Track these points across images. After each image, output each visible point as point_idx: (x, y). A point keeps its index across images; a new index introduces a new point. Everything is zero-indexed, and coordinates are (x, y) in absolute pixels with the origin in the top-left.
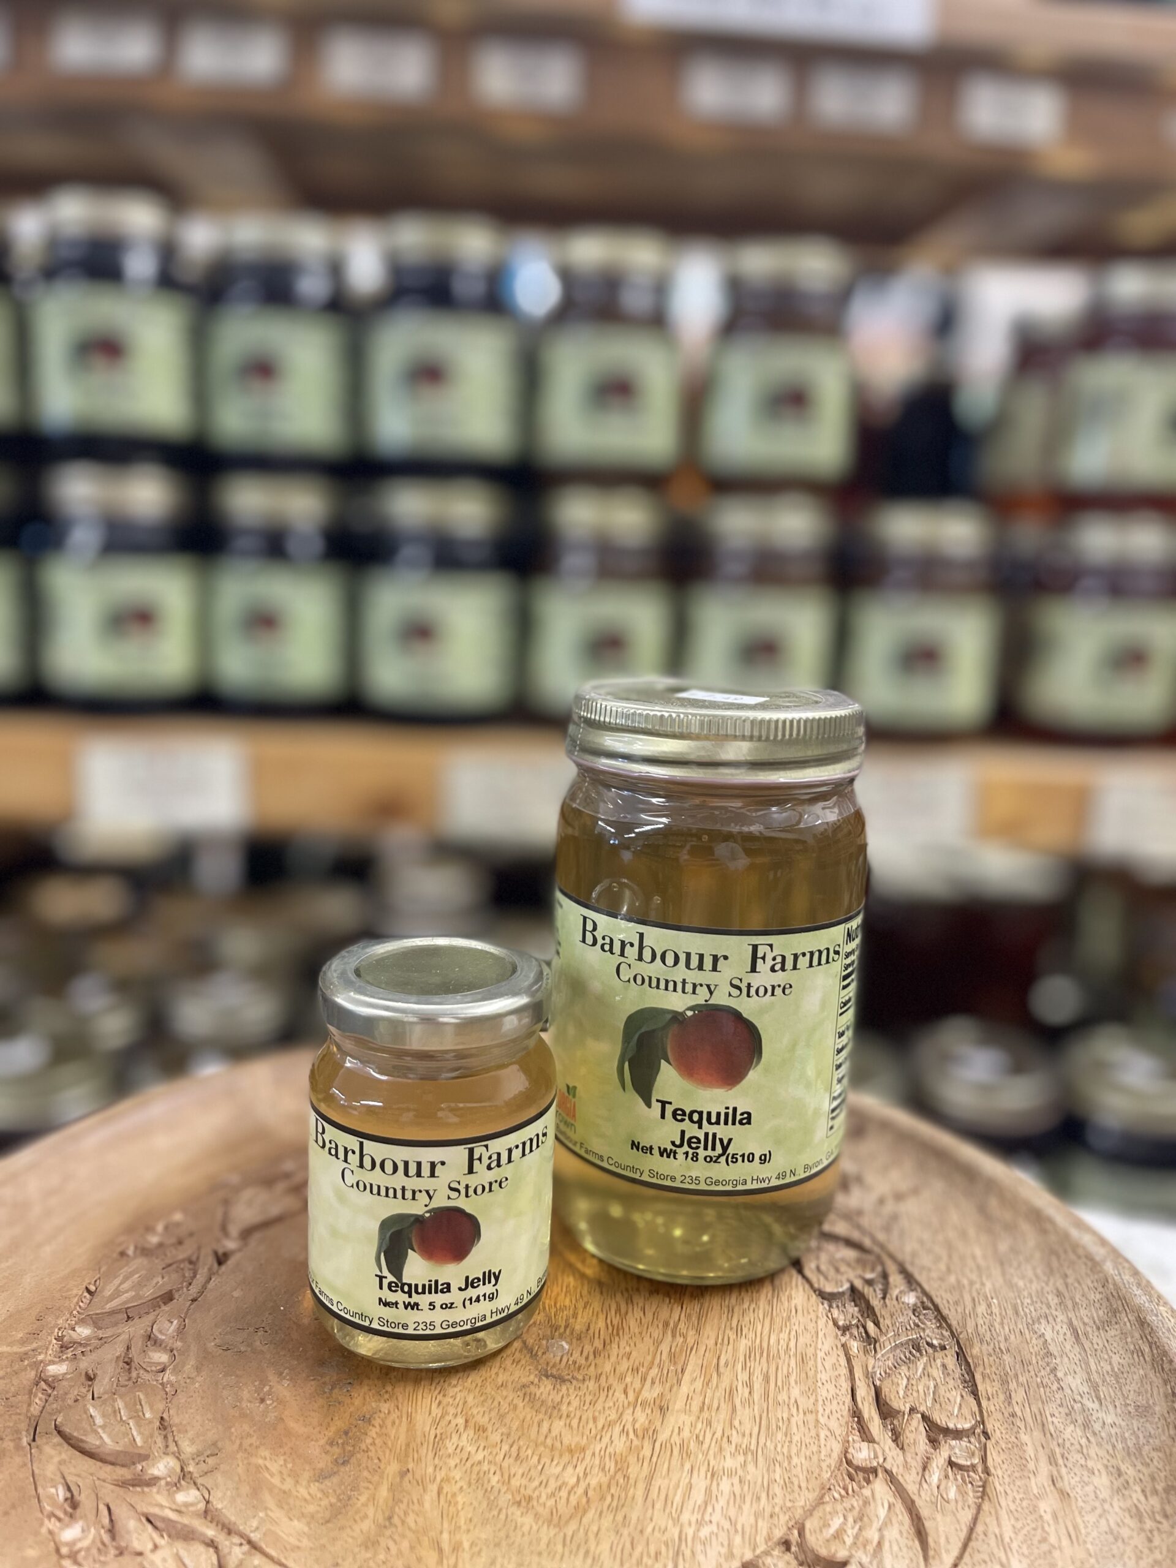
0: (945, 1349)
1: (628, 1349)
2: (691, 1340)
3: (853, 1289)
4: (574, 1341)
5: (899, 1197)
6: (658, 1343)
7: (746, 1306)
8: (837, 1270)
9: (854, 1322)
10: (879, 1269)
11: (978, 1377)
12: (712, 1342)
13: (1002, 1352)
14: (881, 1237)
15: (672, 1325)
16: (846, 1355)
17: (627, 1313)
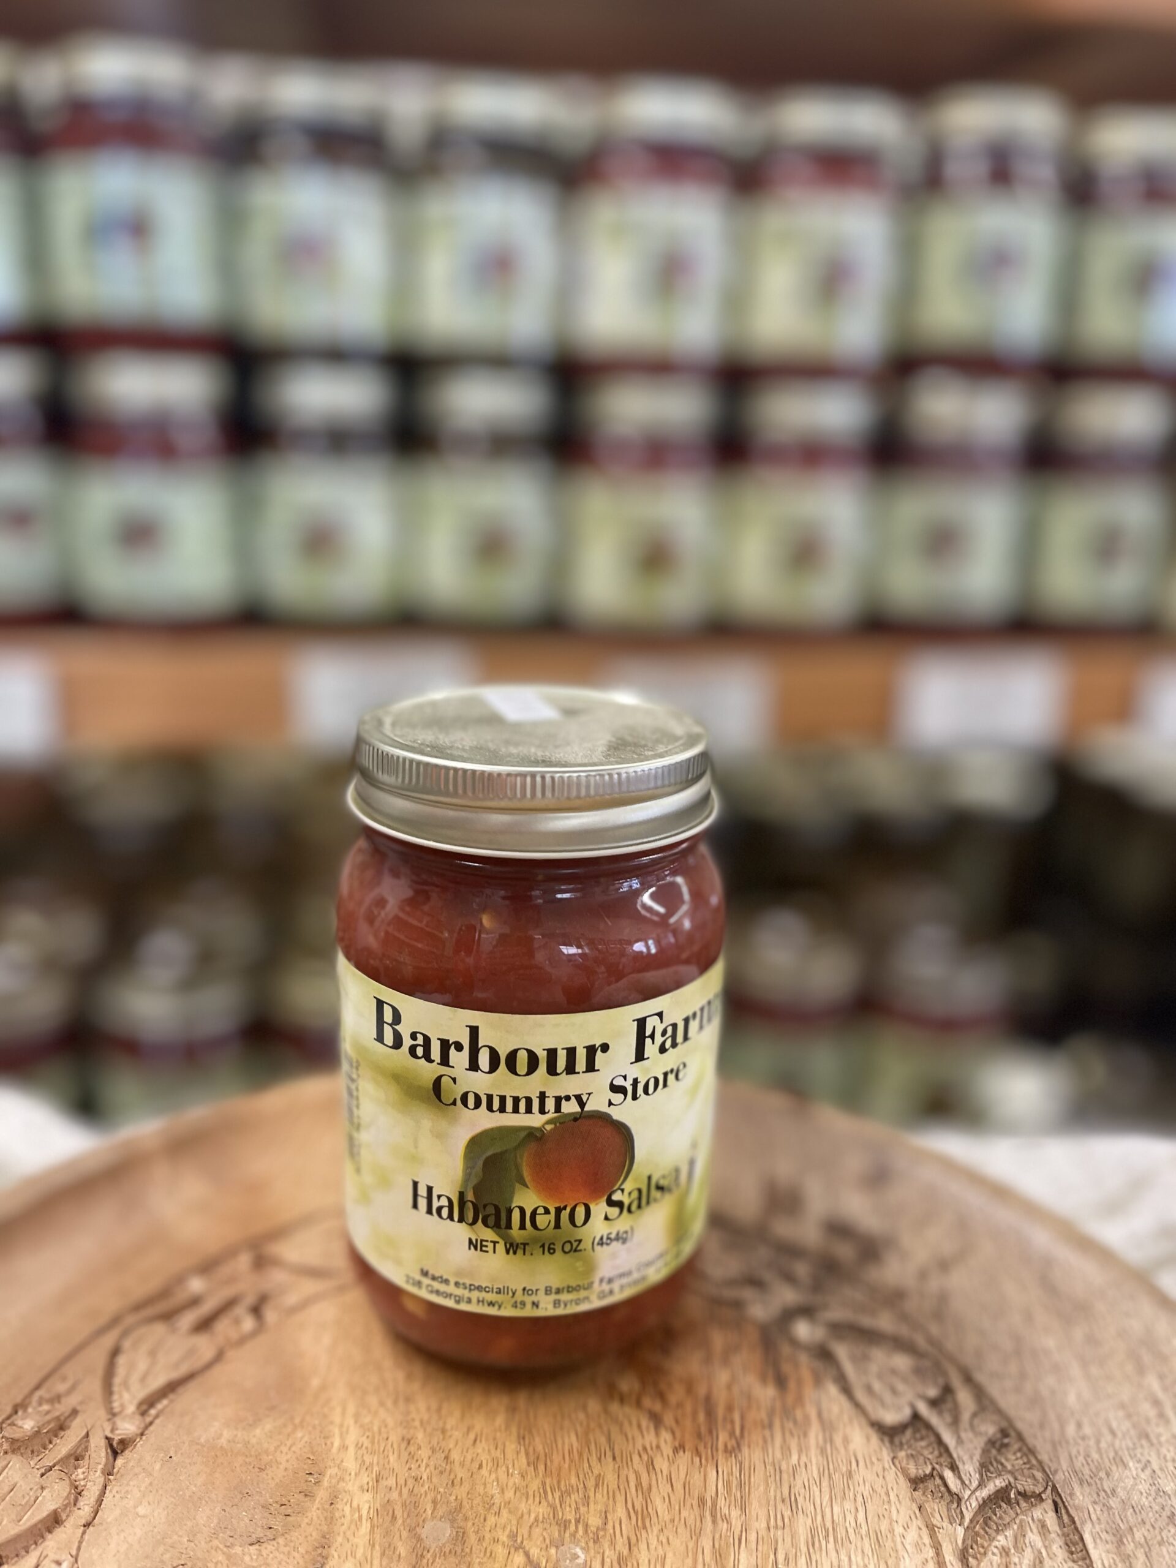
0: (1043, 1499)
1: (661, 1552)
2: (737, 1525)
3: (916, 1416)
4: (591, 1544)
5: (944, 1265)
6: (696, 1534)
7: (794, 1459)
8: (894, 1391)
9: (928, 1471)
10: (941, 1381)
11: (1087, 1537)
12: (764, 1525)
13: (1108, 1497)
14: (934, 1330)
15: (709, 1503)
16: (927, 1527)
17: (650, 1485)
